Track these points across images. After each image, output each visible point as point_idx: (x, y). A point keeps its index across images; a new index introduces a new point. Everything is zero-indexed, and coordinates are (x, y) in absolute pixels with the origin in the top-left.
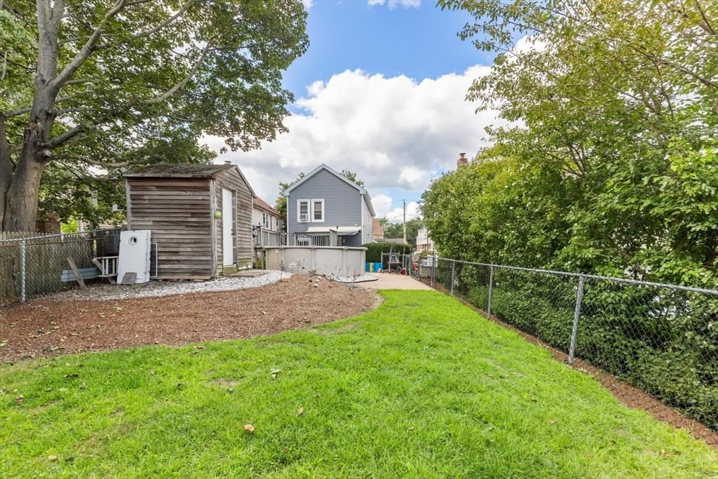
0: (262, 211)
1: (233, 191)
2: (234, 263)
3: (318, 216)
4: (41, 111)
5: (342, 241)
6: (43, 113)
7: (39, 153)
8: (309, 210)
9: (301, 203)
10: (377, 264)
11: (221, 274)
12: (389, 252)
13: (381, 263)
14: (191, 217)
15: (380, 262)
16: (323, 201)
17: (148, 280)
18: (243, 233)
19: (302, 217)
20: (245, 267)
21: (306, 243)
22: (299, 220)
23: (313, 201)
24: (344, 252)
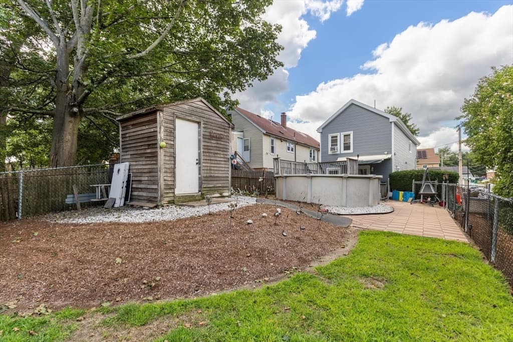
0: (309, 148)
1: (199, 123)
2: (199, 191)
3: (347, 147)
4: (75, 81)
5: (371, 169)
6: (76, 82)
7: (71, 111)
8: (338, 143)
9: (332, 137)
10: (408, 194)
11: (172, 202)
12: (421, 180)
13: (413, 193)
14: (148, 149)
15: (411, 191)
16: (351, 133)
17: (122, 205)
18: (218, 162)
19: (332, 149)
20: (218, 195)
21: (336, 172)
22: (330, 152)
23: (343, 134)
24: (345, 180)
